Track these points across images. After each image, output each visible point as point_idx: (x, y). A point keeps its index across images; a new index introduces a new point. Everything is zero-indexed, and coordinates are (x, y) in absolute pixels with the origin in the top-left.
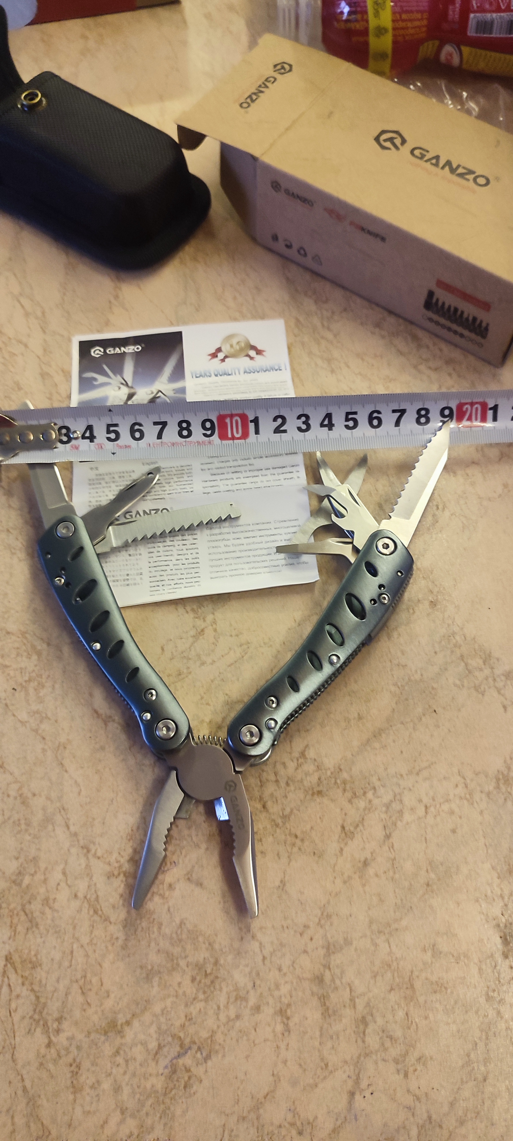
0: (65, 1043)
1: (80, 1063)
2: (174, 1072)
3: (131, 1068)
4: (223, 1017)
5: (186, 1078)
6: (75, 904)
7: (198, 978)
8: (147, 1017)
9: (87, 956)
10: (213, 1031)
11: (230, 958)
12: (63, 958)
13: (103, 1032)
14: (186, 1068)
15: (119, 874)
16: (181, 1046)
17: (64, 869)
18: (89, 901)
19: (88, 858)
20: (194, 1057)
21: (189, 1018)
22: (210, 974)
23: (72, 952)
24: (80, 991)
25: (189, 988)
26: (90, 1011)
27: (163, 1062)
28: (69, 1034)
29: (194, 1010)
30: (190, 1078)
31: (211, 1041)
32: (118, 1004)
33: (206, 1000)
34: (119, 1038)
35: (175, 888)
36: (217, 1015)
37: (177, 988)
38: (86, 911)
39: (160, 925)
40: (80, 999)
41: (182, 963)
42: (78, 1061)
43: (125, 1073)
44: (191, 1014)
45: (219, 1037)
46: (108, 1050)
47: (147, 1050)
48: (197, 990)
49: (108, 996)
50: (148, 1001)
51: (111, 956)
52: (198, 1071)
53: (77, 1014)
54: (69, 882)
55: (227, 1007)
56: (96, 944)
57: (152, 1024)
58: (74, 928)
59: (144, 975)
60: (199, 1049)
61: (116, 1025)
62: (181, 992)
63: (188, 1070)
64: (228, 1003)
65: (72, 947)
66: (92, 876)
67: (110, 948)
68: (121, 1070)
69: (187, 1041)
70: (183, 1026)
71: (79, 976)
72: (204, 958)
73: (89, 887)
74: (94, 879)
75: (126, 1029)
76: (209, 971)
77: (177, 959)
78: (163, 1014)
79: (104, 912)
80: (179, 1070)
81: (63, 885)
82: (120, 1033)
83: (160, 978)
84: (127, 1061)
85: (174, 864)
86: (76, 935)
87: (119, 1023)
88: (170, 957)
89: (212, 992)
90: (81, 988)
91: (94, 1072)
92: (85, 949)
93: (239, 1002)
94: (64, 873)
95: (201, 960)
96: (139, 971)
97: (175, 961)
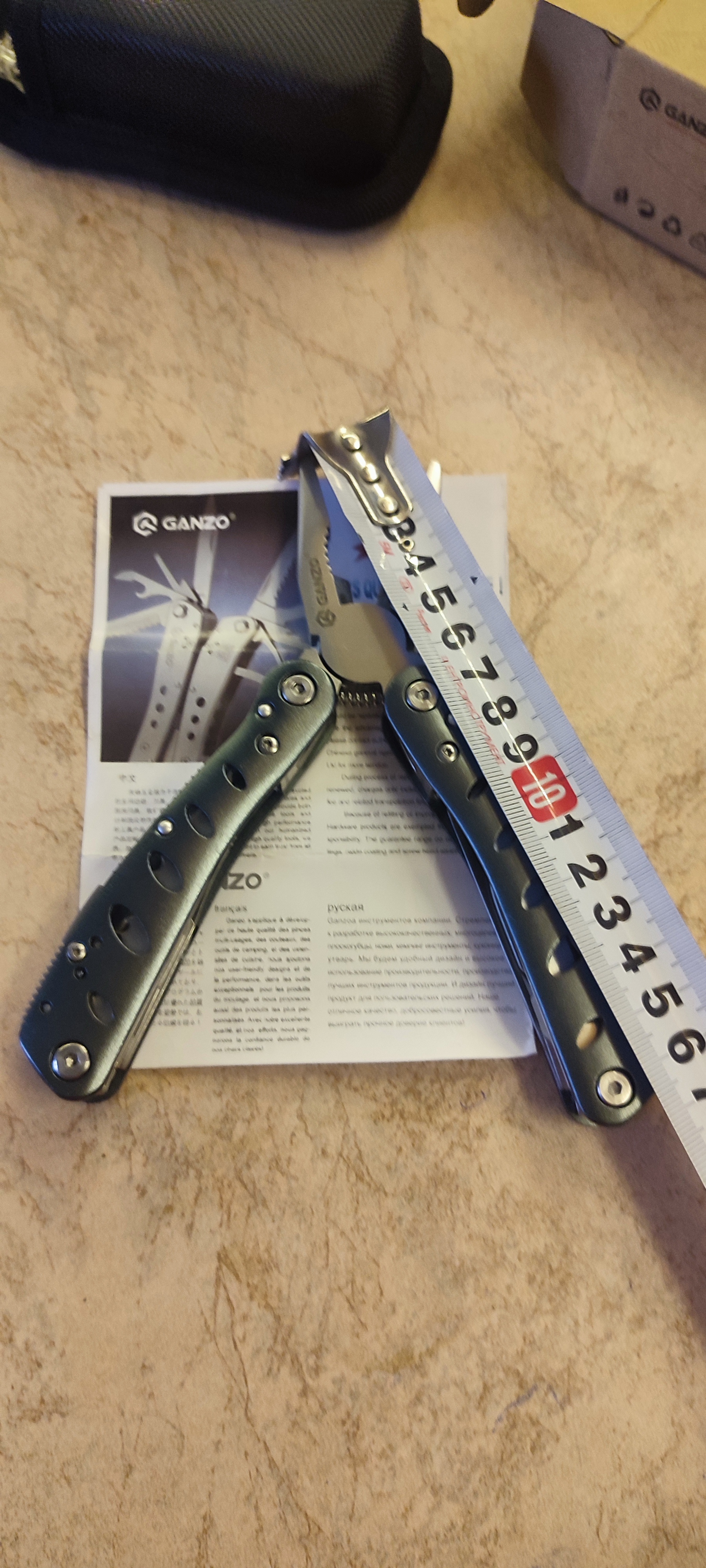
0: (331, 1388)
1: (358, 1418)
2: (514, 1426)
3: (443, 1423)
4: (584, 1338)
5: (534, 1435)
6: (324, 1167)
7: (539, 1278)
8: (461, 1343)
9: (353, 1248)
10: (570, 1360)
11: (588, 1244)
12: (313, 1253)
13: (391, 1369)
14: (531, 1419)
15: (392, 1115)
16: (521, 1385)
17: (300, 1109)
18: (347, 1161)
19: (337, 1091)
20: (544, 1401)
21: (529, 1341)
22: (558, 1270)
23: (327, 1244)
24: (347, 1305)
25: (525, 1294)
26: (366, 1337)
27: (495, 1411)
28: (337, 1374)
29: (536, 1328)
30: (539, 1435)
31: (569, 1376)
32: (411, 1322)
33: (555, 1312)
34: (417, 1377)
35: (487, 1135)
36: (575, 1334)
37: (505, 1294)
38: (345, 1177)
39: (469, 1195)
40: (348, 1317)
41: (511, 1255)
42: (354, 1415)
43: (433, 1431)
44: (532, 1334)
45: (582, 1369)
46: (401, 1396)
47: (466, 1394)
48: (540, 1297)
49: (394, 1311)
50: (459, 1317)
51: (393, 1248)
52: (554, 1423)
53: (346, 1341)
54: (310, 1131)
55: (589, 1321)
56: (364, 1230)
57: (469, 1352)
58: (327, 1204)
59: (450, 1276)
60: (550, 1388)
61: (412, 1358)
62: (512, 1301)
63: (535, 1422)
64: (590, 1315)
65: (327, 1236)
66: (348, 1119)
67: (389, 1233)
68: (428, 1429)
69: (530, 1377)
70: (521, 1354)
71: (342, 1281)
72: (546, 1245)
73: (343, 1138)
74: (352, 1124)
75: (428, 1360)
76: (555, 1265)
77: (502, 1248)
78: (486, 1334)
79: (374, 1177)
80: (520, 1422)
81: (301, 1135)
82: (420, 1369)
83: (477, 1280)
84: (435, 1414)
85: (482, 1096)
86: (331, 1216)
87: (416, 1354)
88: (489, 1245)
89: (564, 1299)
90: (348, 1301)
91: (382, 1432)
92: (348, 1239)
93: (608, 1313)
94: (301, 1117)
95: (541, 1250)
96: (440, 1270)
97: (498, 1252)
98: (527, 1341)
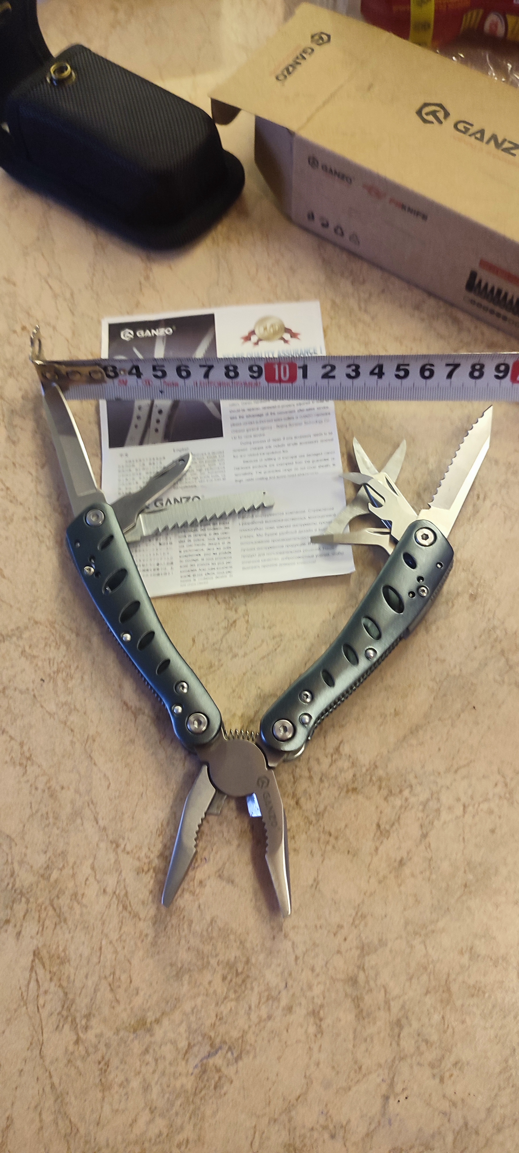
0: (94, 1040)
1: (109, 1061)
2: (204, 1071)
3: (161, 1067)
4: (254, 1017)
5: (217, 1078)
6: (104, 900)
7: (229, 978)
8: (177, 1016)
9: (116, 952)
10: (244, 1031)
11: (261, 957)
12: (91, 954)
13: (132, 1030)
14: (216, 1067)
15: (149, 870)
16: (212, 1045)
17: (93, 863)
18: (118, 897)
19: (117, 853)
20: (225, 1057)
21: (220, 1018)
22: (242, 973)
23: (101, 949)
24: (109, 988)
25: (219, 987)
26: (119, 1009)
27: (194, 1061)
28: (98, 1031)
29: (225, 1009)
30: (220, 1078)
31: (242, 1041)
32: (147, 1002)
33: (237, 999)
34: (148, 1036)
35: (206, 886)
36: (249, 1014)
37: (207, 986)
38: (115, 906)
39: (191, 922)
40: (109, 996)
41: (213, 962)
42: (106, 1059)
43: (154, 1072)
44: (222, 1013)
45: (250, 1037)
46: (137, 1047)
47: (177, 1049)
48: (228, 990)
49: (137, 993)
50: (178, 1000)
51: (141, 953)
52: (229, 1071)
53: (106, 1010)
54: (97, 877)
55: (258, 1006)
56: (125, 941)
57: (182, 1022)
58: (103, 924)
59: (174, 973)
60: (230, 1049)
61: (146, 1022)
62: (211, 991)
63: (218, 1070)
64: (259, 1003)
65: (101, 943)
66: (121, 872)
67: (139, 944)
68: (151, 1068)
69: (218, 1041)
70: (213, 1025)
71: (108, 973)
72: (236, 957)
73: (117, 883)
74: (123, 873)
75: (156, 1027)
76: (240, 970)
77: (208, 957)
78: (193, 1011)
79: (134, 908)
80: (209, 1070)
81: (91, 879)
82: (150, 1031)
83: (190, 976)
84: (156, 1060)
85: (205, 861)
86: (105, 931)
87: (149, 1021)
88: (200, 954)
89: (244, 992)
90: (110, 985)
91: (123, 1070)
92: (114, 946)
93: (270, 1002)
94: (93, 868)
95: (233, 959)
96: (168, 969)
97: (205, 960)
98: (218, 1018)
